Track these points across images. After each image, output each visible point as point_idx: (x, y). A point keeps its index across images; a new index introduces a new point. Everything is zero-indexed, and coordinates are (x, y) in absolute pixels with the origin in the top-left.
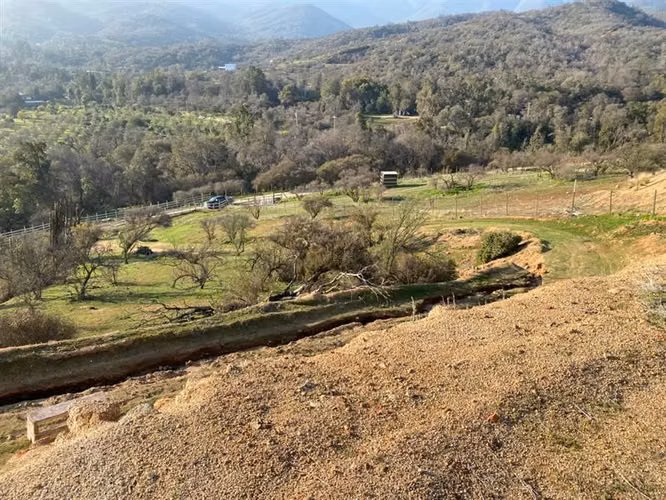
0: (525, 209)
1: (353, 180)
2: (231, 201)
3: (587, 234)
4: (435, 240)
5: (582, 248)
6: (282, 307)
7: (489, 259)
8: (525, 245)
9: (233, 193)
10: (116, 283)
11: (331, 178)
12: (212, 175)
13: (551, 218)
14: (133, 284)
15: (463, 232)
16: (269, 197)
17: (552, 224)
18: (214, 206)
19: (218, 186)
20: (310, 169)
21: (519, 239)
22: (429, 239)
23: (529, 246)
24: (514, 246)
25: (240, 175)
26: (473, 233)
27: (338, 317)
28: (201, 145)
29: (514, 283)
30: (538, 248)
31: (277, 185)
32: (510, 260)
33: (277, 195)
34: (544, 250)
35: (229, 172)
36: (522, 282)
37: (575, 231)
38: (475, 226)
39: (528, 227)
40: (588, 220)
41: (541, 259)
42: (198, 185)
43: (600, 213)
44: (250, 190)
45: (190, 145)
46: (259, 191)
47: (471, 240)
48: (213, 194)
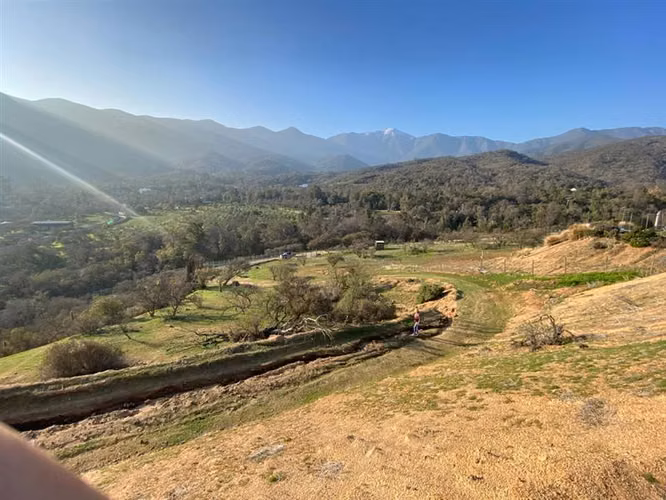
0: (454, 267)
1: (358, 245)
2: (294, 255)
3: (489, 287)
4: (396, 284)
5: (485, 297)
6: (250, 348)
7: (424, 301)
8: (447, 293)
9: (296, 250)
10: (200, 307)
11: (348, 243)
12: (287, 241)
13: (468, 274)
14: (210, 308)
15: (413, 281)
16: (314, 253)
17: (468, 279)
18: (285, 257)
19: (288, 247)
20: (338, 238)
21: (443, 289)
22: (392, 284)
23: (449, 295)
24: (439, 294)
25: (301, 241)
26: (418, 281)
27: (288, 357)
28: (281, 225)
29: (431, 324)
30: (454, 296)
31: (320, 247)
32: (436, 303)
33: (319, 252)
34: (458, 298)
35: (296, 240)
36: (437, 324)
37: (482, 284)
38: (420, 277)
39: (452, 280)
40: (491, 277)
41: (455, 305)
42: (278, 246)
43: (499, 272)
44: (306, 249)
45: (276, 224)
46: (311, 250)
47: (416, 287)
48: (286, 251)
